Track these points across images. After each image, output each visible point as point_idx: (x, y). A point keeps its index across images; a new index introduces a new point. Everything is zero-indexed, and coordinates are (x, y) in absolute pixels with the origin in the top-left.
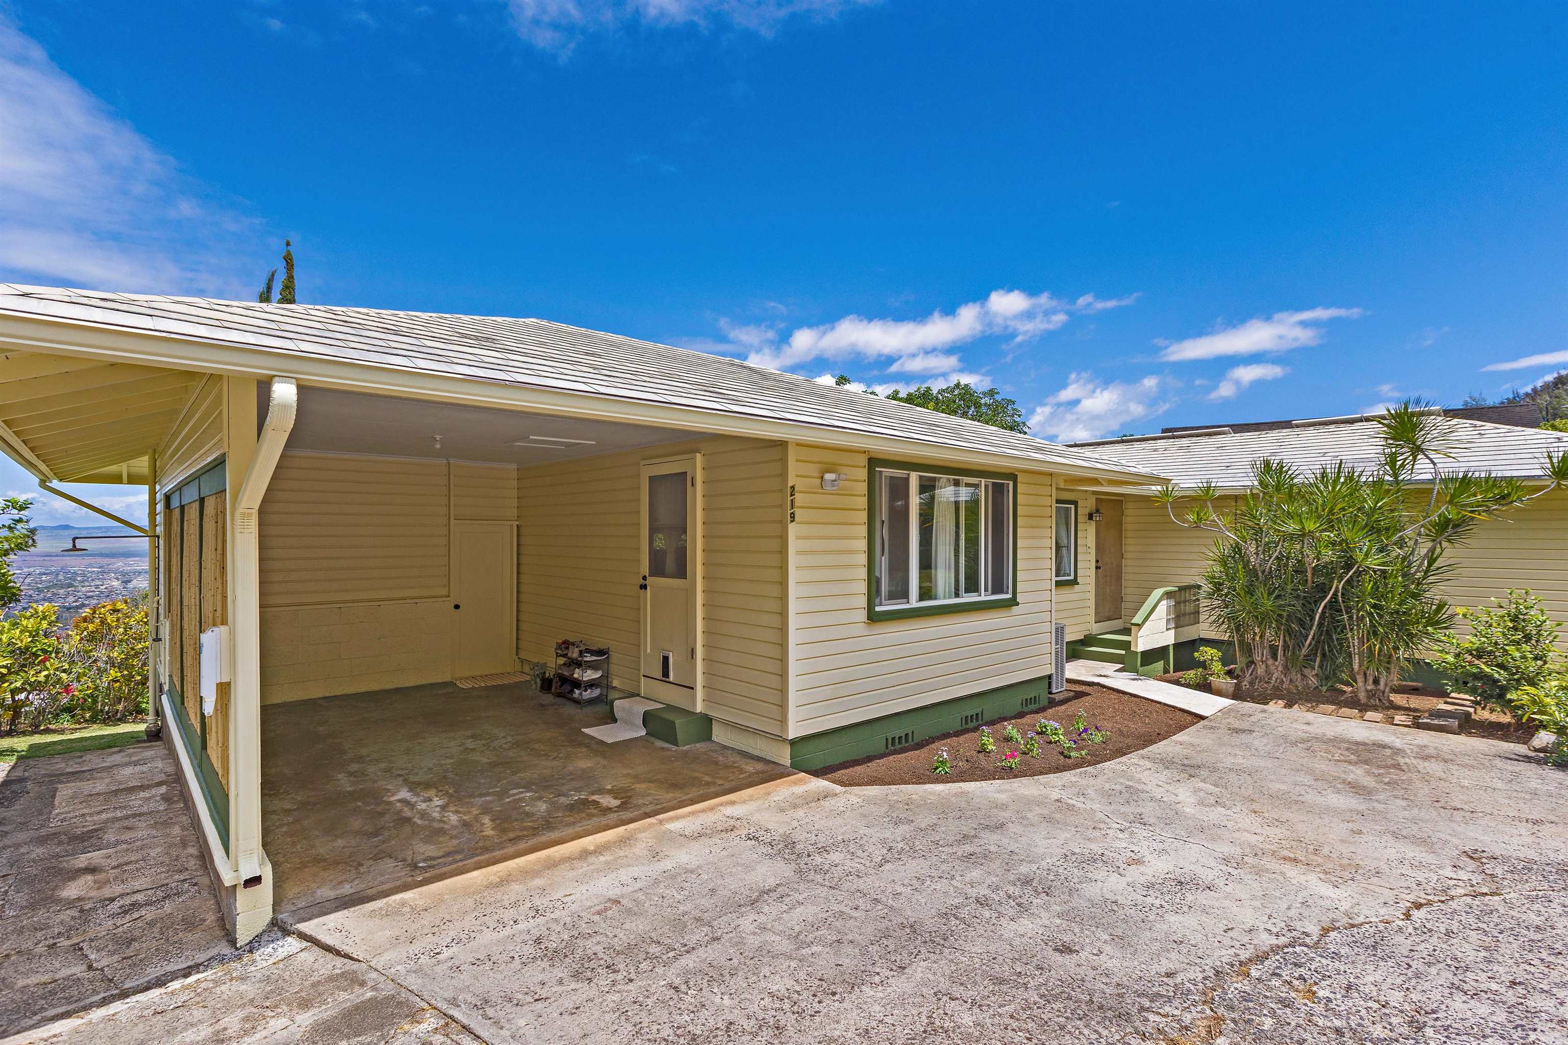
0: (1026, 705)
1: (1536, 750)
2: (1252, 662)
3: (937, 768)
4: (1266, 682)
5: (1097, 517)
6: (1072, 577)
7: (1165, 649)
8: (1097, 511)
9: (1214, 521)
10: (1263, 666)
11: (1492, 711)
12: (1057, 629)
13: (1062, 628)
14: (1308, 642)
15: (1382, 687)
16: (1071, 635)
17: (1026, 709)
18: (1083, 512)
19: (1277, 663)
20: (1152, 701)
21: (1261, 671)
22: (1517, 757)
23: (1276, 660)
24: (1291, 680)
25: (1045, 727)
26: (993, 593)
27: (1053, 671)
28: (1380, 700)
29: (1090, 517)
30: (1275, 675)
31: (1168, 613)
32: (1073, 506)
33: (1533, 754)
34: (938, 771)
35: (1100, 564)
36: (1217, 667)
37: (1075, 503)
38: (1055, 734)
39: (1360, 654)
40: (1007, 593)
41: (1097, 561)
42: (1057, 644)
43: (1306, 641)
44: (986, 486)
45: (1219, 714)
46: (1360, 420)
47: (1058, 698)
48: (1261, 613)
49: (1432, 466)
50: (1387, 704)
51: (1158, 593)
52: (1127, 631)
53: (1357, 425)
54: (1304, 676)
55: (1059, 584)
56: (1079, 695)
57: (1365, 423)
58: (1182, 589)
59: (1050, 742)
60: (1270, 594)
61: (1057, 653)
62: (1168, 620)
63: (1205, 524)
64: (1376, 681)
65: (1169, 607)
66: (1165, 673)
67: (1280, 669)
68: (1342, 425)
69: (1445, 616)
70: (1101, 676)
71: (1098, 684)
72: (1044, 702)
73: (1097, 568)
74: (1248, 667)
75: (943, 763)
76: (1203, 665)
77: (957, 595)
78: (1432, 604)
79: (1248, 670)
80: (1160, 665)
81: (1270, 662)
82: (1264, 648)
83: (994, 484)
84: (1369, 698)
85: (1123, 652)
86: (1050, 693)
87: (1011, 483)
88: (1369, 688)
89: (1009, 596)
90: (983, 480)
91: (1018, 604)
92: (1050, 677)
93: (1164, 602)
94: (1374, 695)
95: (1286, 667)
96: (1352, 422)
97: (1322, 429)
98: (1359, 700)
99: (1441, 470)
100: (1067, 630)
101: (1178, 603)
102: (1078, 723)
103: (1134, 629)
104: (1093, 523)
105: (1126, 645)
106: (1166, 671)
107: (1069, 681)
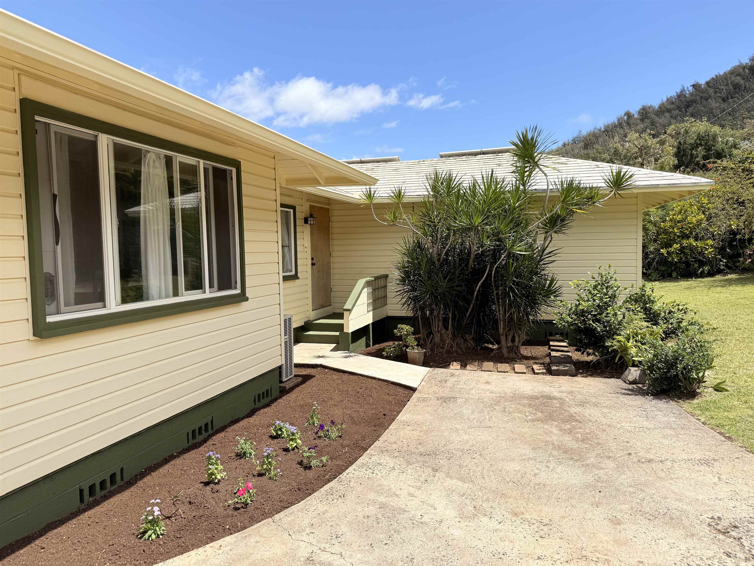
0: (259, 401)
1: (631, 383)
2: (431, 333)
3: (145, 532)
4: (441, 348)
5: (311, 221)
6: (293, 273)
7: (367, 327)
8: (311, 216)
9: (405, 220)
10: (439, 335)
11: (589, 354)
12: (285, 321)
13: (290, 319)
14: (468, 313)
15: (516, 343)
16: (296, 324)
17: (258, 405)
18: (300, 216)
19: (448, 332)
20: (368, 377)
21: (437, 339)
22: (626, 392)
23: (448, 330)
24: (457, 344)
25: (280, 429)
26: (220, 289)
27: (284, 362)
28: (516, 353)
29: (306, 221)
30: (447, 341)
31: (368, 299)
32: (292, 211)
33: (630, 387)
34: (146, 536)
35: (314, 261)
36: (411, 340)
37: (294, 208)
38: (292, 440)
39: (504, 321)
40: (236, 288)
41: (312, 259)
42: (285, 335)
43: (467, 313)
44: (206, 170)
45: (423, 383)
46: (480, 153)
47: (288, 386)
48: (440, 294)
49: (545, 177)
50: (520, 356)
51: (361, 282)
52: (340, 316)
53: (479, 157)
54: (465, 340)
55: (285, 279)
56: (306, 378)
57: (482, 156)
58: (377, 278)
59: (286, 450)
60: (445, 278)
61: (286, 342)
62: (368, 304)
63: (399, 223)
64: (513, 340)
65: (368, 294)
66: (367, 347)
67: (450, 336)
68: (470, 157)
69: (554, 288)
70: (319, 357)
71: (321, 366)
72: (275, 394)
73: (313, 264)
74: (428, 336)
75: (154, 522)
76: (400, 338)
77: (176, 294)
78: (547, 280)
79: (428, 339)
80: (363, 341)
81: (444, 331)
82: (439, 321)
83: (214, 168)
84: (509, 352)
85: (337, 333)
86: (281, 382)
87: (234, 170)
88: (509, 345)
89: (238, 291)
90: (202, 162)
91: (247, 299)
92: (280, 367)
93: (365, 290)
94: (512, 350)
95: (454, 335)
96: (476, 154)
97: (458, 159)
98: (503, 355)
99: (552, 180)
100: (293, 319)
101: (374, 290)
102: (312, 418)
103: (346, 313)
104: (308, 226)
105: (340, 327)
106: (368, 345)
107: (298, 366)
